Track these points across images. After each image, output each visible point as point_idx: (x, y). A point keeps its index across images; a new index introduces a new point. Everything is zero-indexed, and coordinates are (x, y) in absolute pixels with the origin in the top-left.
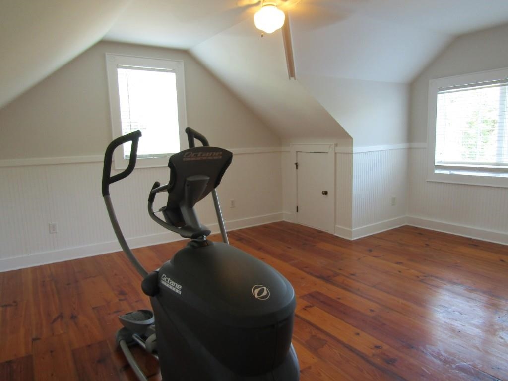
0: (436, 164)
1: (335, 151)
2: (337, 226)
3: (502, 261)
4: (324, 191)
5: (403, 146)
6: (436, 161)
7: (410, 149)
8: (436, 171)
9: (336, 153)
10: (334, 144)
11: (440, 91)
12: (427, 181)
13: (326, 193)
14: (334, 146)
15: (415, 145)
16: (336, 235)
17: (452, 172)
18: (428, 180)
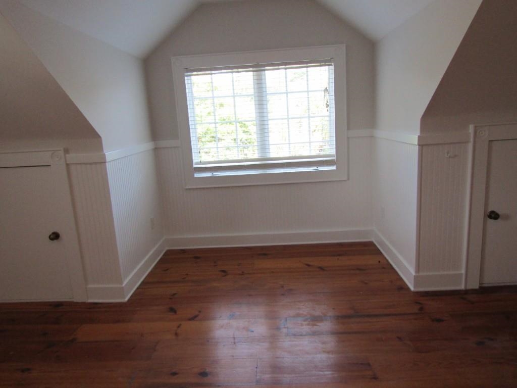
0: (195, 166)
1: (66, 161)
2: (90, 286)
3: (309, 265)
4: (51, 233)
5: (147, 146)
6: (194, 162)
7: (156, 150)
8: (197, 175)
9: (67, 165)
10: (62, 149)
11: (187, 72)
12: (187, 189)
13: (55, 236)
14: (62, 153)
15: (163, 143)
16: (90, 301)
17: (214, 174)
18: (187, 187)
